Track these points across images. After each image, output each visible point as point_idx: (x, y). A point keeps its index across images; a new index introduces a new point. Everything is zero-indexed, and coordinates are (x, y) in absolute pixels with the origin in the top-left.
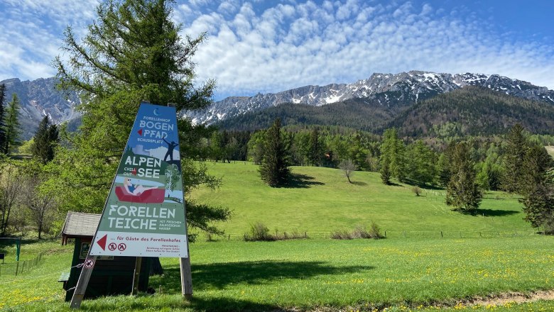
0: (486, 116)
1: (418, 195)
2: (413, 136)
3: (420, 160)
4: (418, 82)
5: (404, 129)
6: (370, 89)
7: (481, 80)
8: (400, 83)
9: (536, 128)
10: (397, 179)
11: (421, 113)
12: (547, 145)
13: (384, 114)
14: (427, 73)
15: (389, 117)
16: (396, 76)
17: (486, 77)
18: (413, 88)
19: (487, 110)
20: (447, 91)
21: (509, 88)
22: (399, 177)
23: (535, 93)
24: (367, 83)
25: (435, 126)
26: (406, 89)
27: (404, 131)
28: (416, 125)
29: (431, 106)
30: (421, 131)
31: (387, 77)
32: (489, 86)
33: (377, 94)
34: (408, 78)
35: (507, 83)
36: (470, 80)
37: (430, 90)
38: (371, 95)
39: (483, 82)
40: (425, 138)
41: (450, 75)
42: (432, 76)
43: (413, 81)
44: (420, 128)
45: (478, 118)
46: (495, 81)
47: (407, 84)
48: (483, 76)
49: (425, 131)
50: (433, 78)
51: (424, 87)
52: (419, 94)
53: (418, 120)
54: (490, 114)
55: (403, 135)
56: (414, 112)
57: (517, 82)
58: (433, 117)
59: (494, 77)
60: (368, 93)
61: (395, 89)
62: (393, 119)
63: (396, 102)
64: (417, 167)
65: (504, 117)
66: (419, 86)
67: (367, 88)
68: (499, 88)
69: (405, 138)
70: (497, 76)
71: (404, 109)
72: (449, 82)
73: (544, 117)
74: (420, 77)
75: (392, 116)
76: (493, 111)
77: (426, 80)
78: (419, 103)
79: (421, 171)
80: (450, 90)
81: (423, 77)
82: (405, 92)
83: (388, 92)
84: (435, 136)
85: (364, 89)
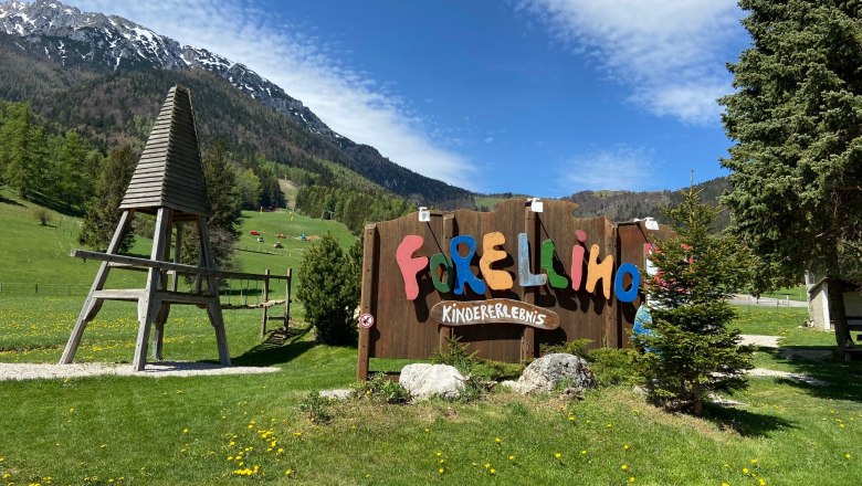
0: (216, 121)
1: (44, 224)
2: (96, 126)
3: (68, 167)
4: (123, 38)
5: (83, 110)
6: (32, 22)
7: (221, 66)
8: (91, 29)
9: (277, 153)
10: (18, 192)
11: (117, 92)
12: (283, 178)
13: (52, 75)
14: (141, 27)
15: (60, 83)
16: (86, 16)
17: (229, 64)
18: (113, 45)
19: (221, 113)
20: (169, 67)
21: (257, 89)
22: (23, 189)
23: (287, 106)
24: (28, 10)
25: (138, 119)
26: (101, 43)
27: (82, 115)
28: (106, 109)
29: (137, 84)
30: (112, 120)
31: (69, 11)
32: (231, 79)
33: (44, 37)
34: (109, 26)
35: (254, 80)
36: (205, 62)
37: (141, 57)
38: (33, 35)
39: (223, 70)
40: (116, 134)
41: (178, 43)
42: (150, 37)
43: (116, 33)
44: (112, 116)
45: (205, 121)
46: (240, 72)
47: (103, 36)
48: (225, 61)
49: (120, 122)
50: (150, 40)
51: (132, 50)
52: (122, 59)
53: (110, 102)
54: (223, 119)
55: (78, 120)
56: (105, 86)
57: (268, 84)
58: (137, 103)
59: (240, 67)
60: (26, 29)
61: (81, 36)
62: (66, 89)
63: (79, 60)
64: (60, 178)
65: (241, 128)
66: (123, 44)
67: (25, 18)
68: (244, 86)
69: (81, 127)
70: (243, 67)
71: (90, 76)
72: (174, 55)
73: (290, 140)
74: (128, 32)
75: (67, 84)
76: (228, 116)
77: (138, 38)
78: (118, 74)
79: (65, 185)
80: (174, 66)
81: (134, 32)
82: (96, 48)
83: (66, 40)
84: (135, 134)
85: (21, 19)
